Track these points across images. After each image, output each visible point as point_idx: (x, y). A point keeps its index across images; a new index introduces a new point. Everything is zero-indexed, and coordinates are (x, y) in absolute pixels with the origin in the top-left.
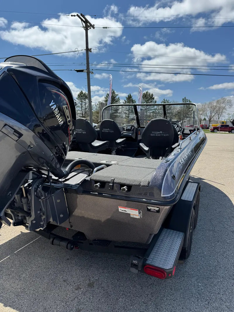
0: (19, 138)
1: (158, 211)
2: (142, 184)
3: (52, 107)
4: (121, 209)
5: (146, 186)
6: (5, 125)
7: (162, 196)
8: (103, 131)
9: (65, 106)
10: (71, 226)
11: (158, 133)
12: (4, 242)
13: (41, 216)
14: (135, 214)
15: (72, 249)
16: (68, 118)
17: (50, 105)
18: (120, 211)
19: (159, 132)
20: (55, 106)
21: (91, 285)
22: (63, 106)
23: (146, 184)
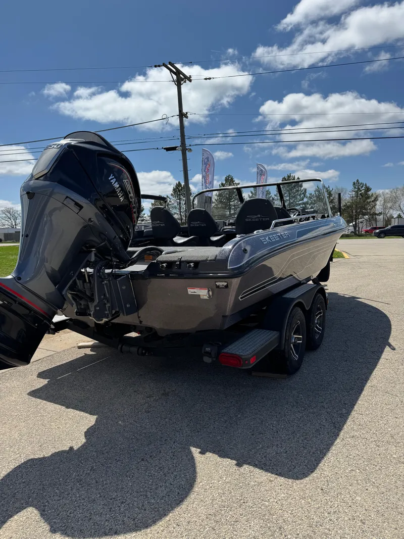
0: (80, 210)
1: (227, 287)
2: (209, 259)
3: (111, 181)
4: (190, 291)
5: (213, 260)
6: (67, 197)
7: (228, 268)
8: (191, 225)
9: (125, 181)
10: (141, 322)
11: (255, 217)
12: (64, 362)
13: (105, 304)
14: (203, 293)
15: (143, 354)
16: (130, 193)
17: (110, 179)
18: (189, 293)
19: (257, 215)
20: (115, 180)
21: (166, 394)
22: (124, 181)
23: (213, 258)
